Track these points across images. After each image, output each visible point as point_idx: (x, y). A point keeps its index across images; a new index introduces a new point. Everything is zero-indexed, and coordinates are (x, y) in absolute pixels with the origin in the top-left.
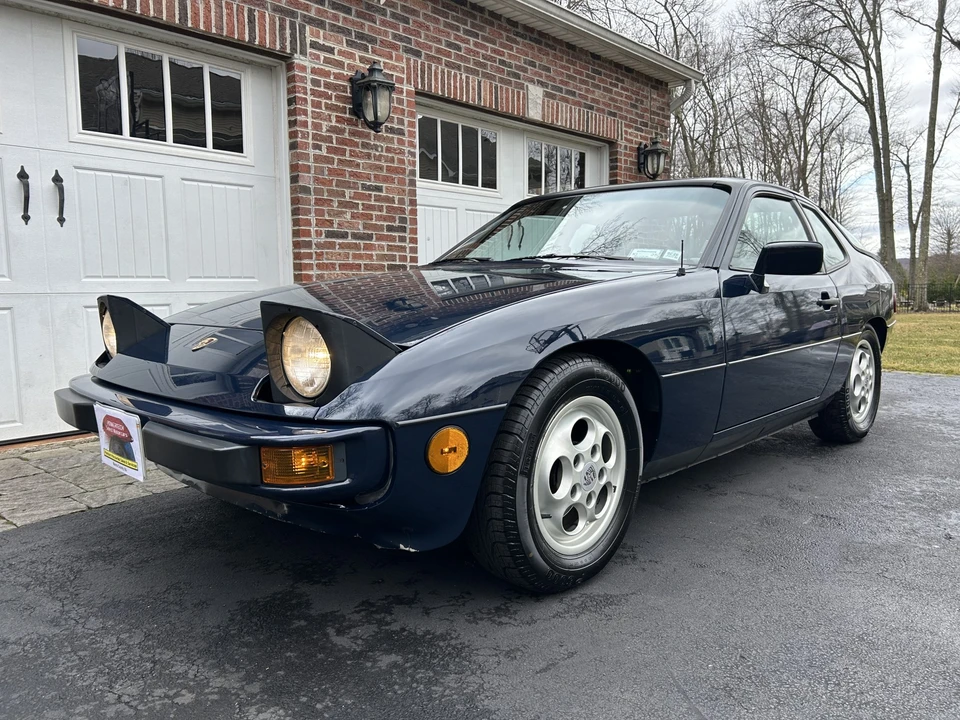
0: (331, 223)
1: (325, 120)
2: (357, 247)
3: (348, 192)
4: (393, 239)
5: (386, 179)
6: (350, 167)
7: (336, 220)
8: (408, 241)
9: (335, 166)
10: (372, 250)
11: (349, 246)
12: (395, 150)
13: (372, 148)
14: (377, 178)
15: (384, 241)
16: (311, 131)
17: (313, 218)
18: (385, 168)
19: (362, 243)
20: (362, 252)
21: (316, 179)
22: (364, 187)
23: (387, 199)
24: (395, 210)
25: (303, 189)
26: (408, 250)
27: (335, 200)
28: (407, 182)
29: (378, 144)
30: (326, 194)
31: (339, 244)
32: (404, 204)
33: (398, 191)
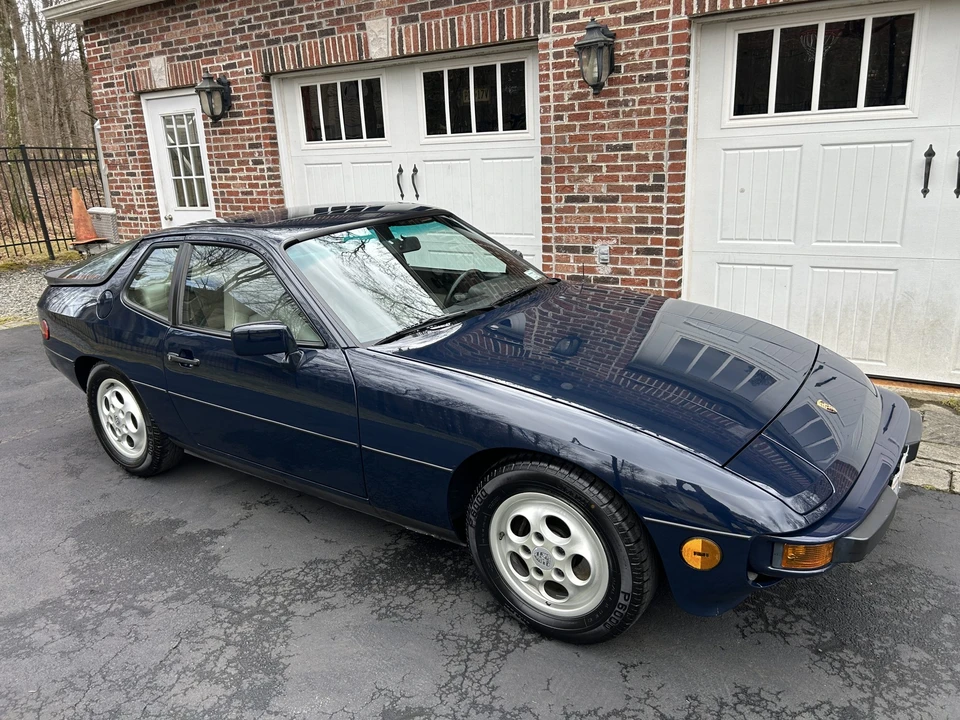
0: (572, 188)
1: (568, 89)
2: (600, 210)
3: (590, 157)
5: (636, 136)
6: (594, 130)
7: (576, 186)
8: (665, 200)
9: (577, 133)
10: (616, 212)
11: (590, 210)
12: (651, 99)
13: (621, 105)
14: (625, 136)
15: (633, 202)
16: (552, 104)
17: (553, 185)
18: (637, 123)
19: (604, 206)
20: (605, 215)
21: (557, 149)
22: (609, 148)
23: (638, 157)
24: (649, 168)
25: (545, 160)
26: (665, 211)
27: (576, 165)
28: (668, 133)
29: (629, 98)
30: (567, 161)
31: (579, 208)
32: (662, 159)
33: (654, 146)
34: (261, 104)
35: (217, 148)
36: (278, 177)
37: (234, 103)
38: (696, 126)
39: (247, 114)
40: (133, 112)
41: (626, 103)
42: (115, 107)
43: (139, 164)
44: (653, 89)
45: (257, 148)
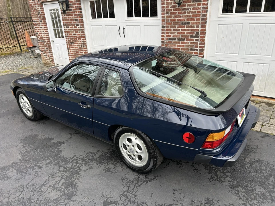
0: (171, 36)
1: (170, 4)
2: (179, 43)
3: (176, 26)
4: (193, 40)
5: (191, 20)
6: (178, 17)
7: (172, 35)
8: (199, 41)
9: (173, 18)
10: (184, 44)
11: (176, 43)
12: (196, 8)
13: (186, 10)
14: (188, 20)
15: (189, 41)
16: (165, 9)
17: (165, 35)
18: (191, 16)
19: (181, 41)
20: (181, 44)
21: (166, 23)
22: (183, 23)
23: (191, 27)
24: (194, 30)
25: (163, 27)
26: (199, 44)
27: (172, 29)
28: (201, 19)
29: (189, 7)
30: (169, 27)
31: (173, 42)
32: (199, 28)
33: (196, 23)
34: (78, 7)
35: (65, 20)
36: (84, 30)
37: (70, 6)
38: (210, 16)
39: (74, 10)
40: (41, 8)
41: (188, 9)
42: (35, 7)
43: (43, 24)
44: (197, 5)
45: (77, 20)
